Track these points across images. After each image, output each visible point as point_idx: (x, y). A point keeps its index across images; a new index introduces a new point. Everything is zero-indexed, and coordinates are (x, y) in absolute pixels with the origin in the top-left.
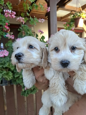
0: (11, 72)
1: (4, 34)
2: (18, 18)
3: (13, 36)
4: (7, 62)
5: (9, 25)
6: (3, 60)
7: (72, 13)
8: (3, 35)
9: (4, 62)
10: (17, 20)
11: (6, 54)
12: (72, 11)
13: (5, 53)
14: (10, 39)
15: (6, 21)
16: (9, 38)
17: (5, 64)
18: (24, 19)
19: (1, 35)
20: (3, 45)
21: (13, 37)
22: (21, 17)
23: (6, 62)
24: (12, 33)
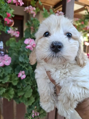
0: (13, 89)
1: (5, 28)
2: (27, 8)
3: (18, 32)
4: (9, 74)
5: (13, 16)
6: (2, 72)
7: (86, 8)
8: (3, 31)
9: (4, 74)
10: (26, 10)
11: (7, 62)
12: (85, 5)
13: (6, 60)
14: (14, 36)
15: (9, 10)
16: (12, 36)
17: (5, 78)
18: (35, 9)
19: (1, 30)
20: (2, 44)
21: (17, 34)
22: (31, 6)
23: (6, 74)
24: (17, 29)
